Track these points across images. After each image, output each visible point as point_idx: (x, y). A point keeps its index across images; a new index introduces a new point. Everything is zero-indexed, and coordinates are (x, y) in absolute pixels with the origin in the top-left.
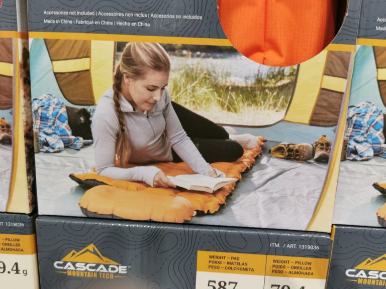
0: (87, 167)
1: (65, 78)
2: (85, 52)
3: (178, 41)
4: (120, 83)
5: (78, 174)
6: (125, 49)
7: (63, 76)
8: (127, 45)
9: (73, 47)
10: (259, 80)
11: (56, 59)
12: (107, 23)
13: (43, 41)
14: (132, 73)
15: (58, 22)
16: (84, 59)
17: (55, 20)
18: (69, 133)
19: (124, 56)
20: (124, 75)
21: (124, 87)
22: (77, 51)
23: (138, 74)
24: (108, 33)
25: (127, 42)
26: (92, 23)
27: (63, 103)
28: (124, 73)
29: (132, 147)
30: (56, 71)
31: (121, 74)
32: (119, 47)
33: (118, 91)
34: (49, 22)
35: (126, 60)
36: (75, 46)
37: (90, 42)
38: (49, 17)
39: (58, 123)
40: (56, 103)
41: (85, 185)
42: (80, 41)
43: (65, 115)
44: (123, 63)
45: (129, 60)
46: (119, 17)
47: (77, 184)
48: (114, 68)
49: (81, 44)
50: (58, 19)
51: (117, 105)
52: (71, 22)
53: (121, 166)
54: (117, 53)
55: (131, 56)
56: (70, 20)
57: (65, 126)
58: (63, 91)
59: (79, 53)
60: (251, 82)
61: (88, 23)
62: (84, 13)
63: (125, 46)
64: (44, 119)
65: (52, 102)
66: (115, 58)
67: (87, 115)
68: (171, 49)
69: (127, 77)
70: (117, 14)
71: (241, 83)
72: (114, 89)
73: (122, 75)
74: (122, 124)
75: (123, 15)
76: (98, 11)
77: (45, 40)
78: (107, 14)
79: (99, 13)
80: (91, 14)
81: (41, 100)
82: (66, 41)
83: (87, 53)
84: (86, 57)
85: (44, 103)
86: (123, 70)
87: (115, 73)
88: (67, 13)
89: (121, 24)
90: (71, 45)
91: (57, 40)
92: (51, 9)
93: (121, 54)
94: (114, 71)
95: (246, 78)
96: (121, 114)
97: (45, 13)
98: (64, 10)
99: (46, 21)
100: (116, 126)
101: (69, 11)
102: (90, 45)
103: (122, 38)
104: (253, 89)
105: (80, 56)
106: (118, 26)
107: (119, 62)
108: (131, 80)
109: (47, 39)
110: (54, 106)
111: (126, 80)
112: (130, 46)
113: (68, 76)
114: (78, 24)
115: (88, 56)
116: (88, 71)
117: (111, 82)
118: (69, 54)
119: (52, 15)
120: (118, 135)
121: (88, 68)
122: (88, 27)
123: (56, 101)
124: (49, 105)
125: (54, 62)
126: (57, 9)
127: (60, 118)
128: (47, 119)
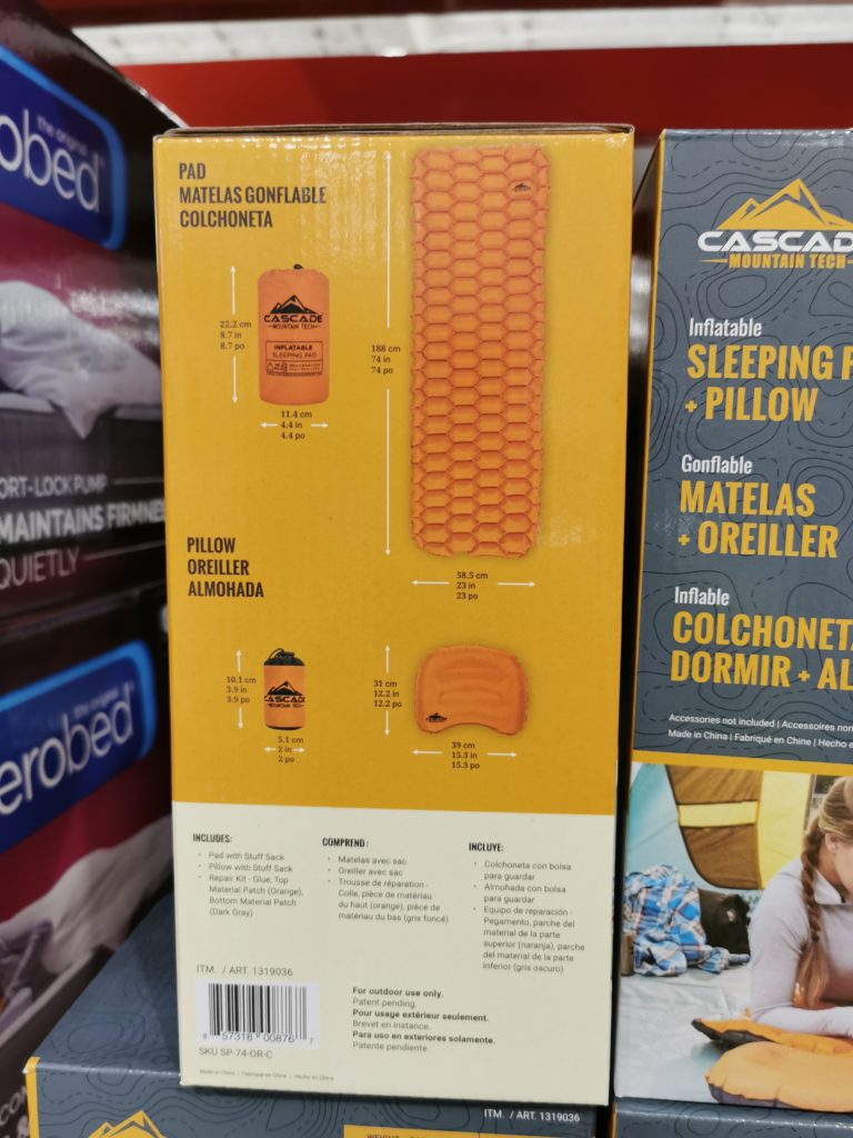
0: (731, 1005)
1: (703, 837)
2: (749, 792)
4: (818, 850)
5: (713, 1019)
6: (832, 789)
7: (700, 833)
8: (837, 783)
9: (724, 781)
11: (688, 800)
12: (799, 742)
13: (664, 769)
14: (844, 831)
15: (697, 735)
16: (744, 804)
17: (692, 732)
18: (701, 939)
19: (830, 800)
20: (827, 837)
21: (824, 857)
22: (733, 789)
24: (800, 759)
25: (837, 777)
26: (768, 740)
27: (693, 883)
28: (827, 832)
29: (832, 970)
30: (684, 823)
31: (820, 833)
32: (821, 784)
33: (810, 865)
34: (680, 735)
35: (834, 808)
36: (730, 779)
37: (761, 774)
38: (680, 727)
39: (678, 919)
40: (678, 882)
41: (722, 1041)
42: (740, 771)
43: (697, 906)
44: (825, 814)
46: (824, 731)
47: (707, 1040)
48: (806, 823)
49: (741, 776)
50: (698, 730)
51: (808, 891)
52: (725, 737)
53: (805, 1005)
54: (814, 796)
55: (843, 801)
56: (723, 733)
57: (693, 926)
58: (696, 862)
59: (736, 794)
61: (760, 740)
62: (753, 723)
63: (832, 784)
64: (649, 911)
65: (669, 881)
66: (811, 803)
67: (742, 907)
69: (834, 840)
70: (821, 727)
72: (803, 860)
73: (823, 836)
74: (814, 926)
75: (832, 728)
76: (782, 719)
77: (668, 768)
78: (800, 726)
79: (785, 724)
80: (766, 724)
81: (648, 876)
82: (710, 771)
83: (753, 793)
84: (750, 800)
85: (652, 881)
86: (823, 826)
87: (808, 832)
88: (718, 721)
89: (827, 743)
90: (722, 778)
91: (693, 769)
92: (687, 712)
93: (824, 798)
94: (805, 828)
96: (813, 908)
97: (672, 718)
98: (712, 714)
99: (673, 734)
100: (803, 929)
101: (722, 717)
102: (760, 780)
103: (826, 769)
105: (737, 799)
106: (821, 748)
107: (818, 812)
108: (840, 844)
109: (672, 766)
110: (674, 887)
111: (829, 845)
112: (843, 785)
113: (708, 834)
114: (738, 741)
115: (755, 797)
116: (751, 825)
117: (797, 848)
118: (715, 793)
119: (686, 723)
120: (804, 948)
121: (752, 820)
122: (761, 746)
123: (679, 878)
124: (664, 886)
125: (681, 807)
126: (699, 712)
127: (685, 912)
128: (656, 911)
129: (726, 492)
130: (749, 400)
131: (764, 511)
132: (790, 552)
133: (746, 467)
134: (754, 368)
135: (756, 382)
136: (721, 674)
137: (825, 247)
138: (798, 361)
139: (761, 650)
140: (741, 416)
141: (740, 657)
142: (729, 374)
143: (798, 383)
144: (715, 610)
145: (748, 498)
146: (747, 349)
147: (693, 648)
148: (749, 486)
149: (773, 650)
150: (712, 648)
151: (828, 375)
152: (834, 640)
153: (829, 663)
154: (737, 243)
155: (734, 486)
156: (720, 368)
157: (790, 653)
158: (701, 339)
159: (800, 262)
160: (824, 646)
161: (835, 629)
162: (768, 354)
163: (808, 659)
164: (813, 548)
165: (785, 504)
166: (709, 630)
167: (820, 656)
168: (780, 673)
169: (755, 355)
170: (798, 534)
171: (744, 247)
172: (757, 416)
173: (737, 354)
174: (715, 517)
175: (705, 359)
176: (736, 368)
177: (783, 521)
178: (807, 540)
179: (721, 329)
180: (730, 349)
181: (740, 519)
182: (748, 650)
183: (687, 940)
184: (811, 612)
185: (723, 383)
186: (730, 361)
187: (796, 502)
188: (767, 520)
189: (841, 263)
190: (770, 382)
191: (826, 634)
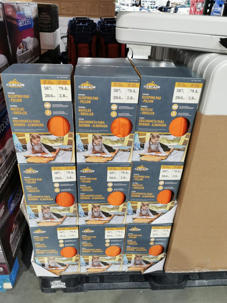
2: (87, 136)
3: (104, 134)
10: (118, 140)
11: (81, 137)
15: (82, 131)
23: (97, 139)
24: (91, 133)
27: (82, 144)
30: (81, 139)
32: (93, 135)
36: (85, 135)
37: (88, 134)
45: (95, 137)
51: (93, 144)
57: (83, 148)
58: (83, 142)
60: (117, 140)
67: (87, 146)
68: (103, 135)
71: (115, 140)
72: (92, 142)
74: (94, 147)
75: (94, 130)
76: (90, 130)
81: (78, 144)
87: (92, 139)
91: (82, 134)
93: (94, 136)
95: (116, 139)
96: (93, 146)
97: (79, 130)
103: (94, 134)
104: (117, 141)
106: (93, 132)
109: (80, 134)
111: (94, 140)
113: (84, 140)
114: (86, 132)
116: (87, 139)
120: (93, 149)
122: (88, 132)
127: (82, 146)
128: (79, 147)
129: (83, 110)
130: (84, 101)
131: (86, 111)
132: (89, 115)
133: (84, 107)
134: (85, 99)
135: (85, 100)
136: (84, 126)
137: (90, 88)
138: (89, 98)
139: (87, 124)
140: (84, 103)
141: (85, 124)
142: (82, 99)
143: (89, 100)
144: (83, 120)
145: (85, 110)
146: (84, 97)
147: (81, 124)
148: (85, 109)
149: (88, 124)
150: (83, 124)
151: (91, 99)
152: (94, 123)
153: (93, 125)
154: (82, 87)
155: (84, 109)
156: (81, 98)
157: (90, 124)
158: (79, 96)
159: (88, 89)
160: (93, 123)
161: (94, 122)
162: (86, 97)
163: (91, 124)
164: (91, 115)
165: (88, 111)
166: (82, 122)
167: (93, 124)
168: (89, 126)
169: (85, 97)
170: (90, 114)
171: (83, 87)
172: (85, 103)
173: (83, 97)
174: (82, 112)
175: (80, 98)
176: (83, 98)
177: (88, 112)
178: (91, 114)
179: (81, 95)
180: (82, 97)
181: (84, 112)
182: (86, 124)
183: (82, 149)
184: (92, 120)
185: (82, 100)
186: (82, 98)
187: (89, 111)
188: (87, 112)
189: (92, 89)
190: (86, 100)
191: (93, 122)
